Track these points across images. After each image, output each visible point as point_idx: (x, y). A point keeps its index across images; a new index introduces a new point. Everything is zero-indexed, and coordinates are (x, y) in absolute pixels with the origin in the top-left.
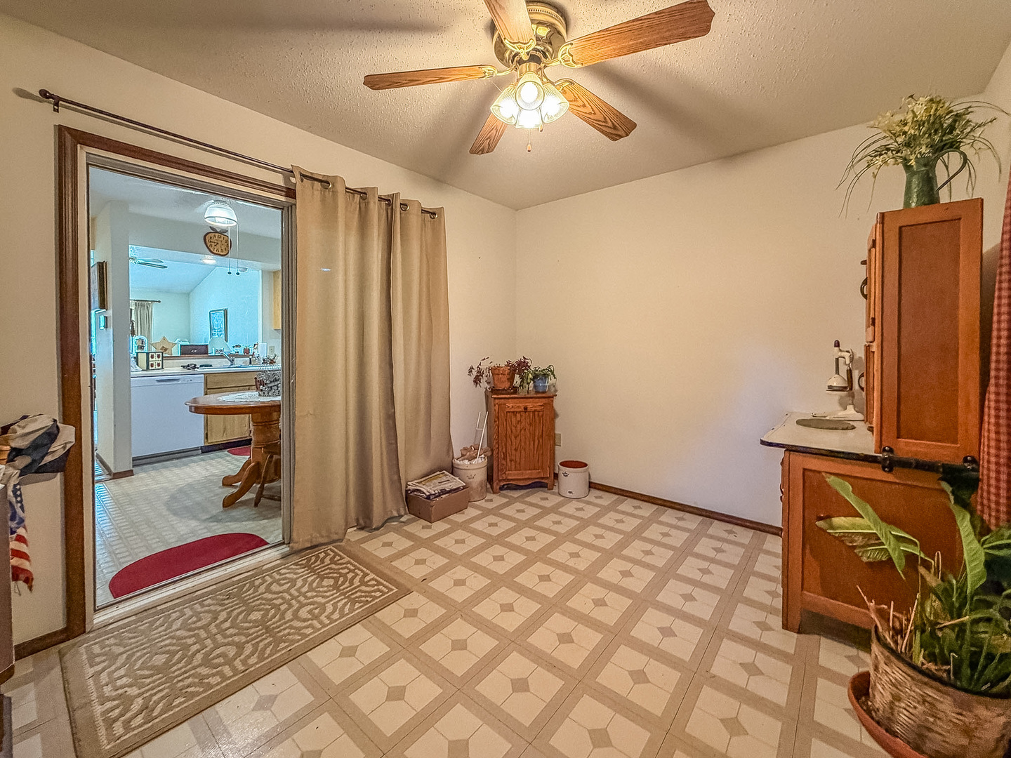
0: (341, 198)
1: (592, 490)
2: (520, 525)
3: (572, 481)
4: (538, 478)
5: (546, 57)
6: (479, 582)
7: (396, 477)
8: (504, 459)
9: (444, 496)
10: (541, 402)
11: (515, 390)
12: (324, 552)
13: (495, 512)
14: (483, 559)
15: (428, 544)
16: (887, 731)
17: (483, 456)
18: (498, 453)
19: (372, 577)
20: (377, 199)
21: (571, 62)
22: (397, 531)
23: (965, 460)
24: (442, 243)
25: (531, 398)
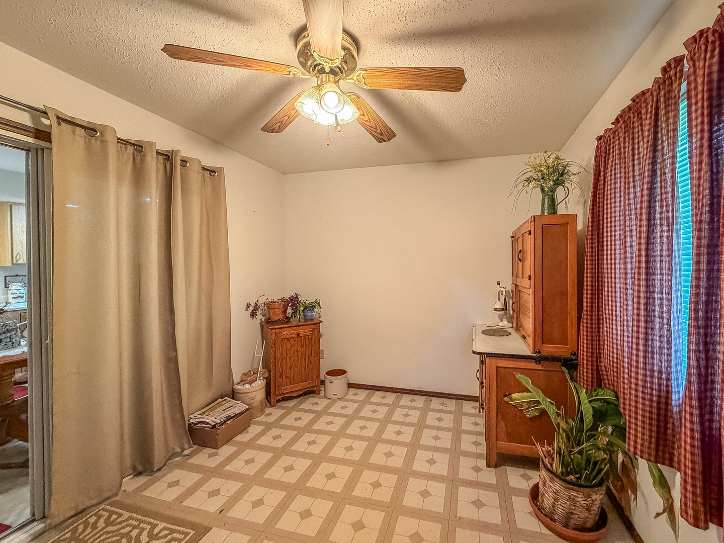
0: (112, 149)
1: (350, 389)
2: (300, 432)
3: (336, 386)
4: (307, 388)
5: (342, 72)
6: (275, 497)
7: (178, 416)
8: (280, 377)
9: (228, 422)
10: (310, 328)
11: (288, 319)
12: (95, 515)
13: (276, 424)
14: (275, 473)
15: (218, 472)
16: (551, 520)
17: (262, 378)
18: (275, 374)
19: (162, 527)
20: (155, 153)
21: (363, 83)
22: (181, 466)
23: (572, 354)
24: (222, 199)
25: (303, 325)
